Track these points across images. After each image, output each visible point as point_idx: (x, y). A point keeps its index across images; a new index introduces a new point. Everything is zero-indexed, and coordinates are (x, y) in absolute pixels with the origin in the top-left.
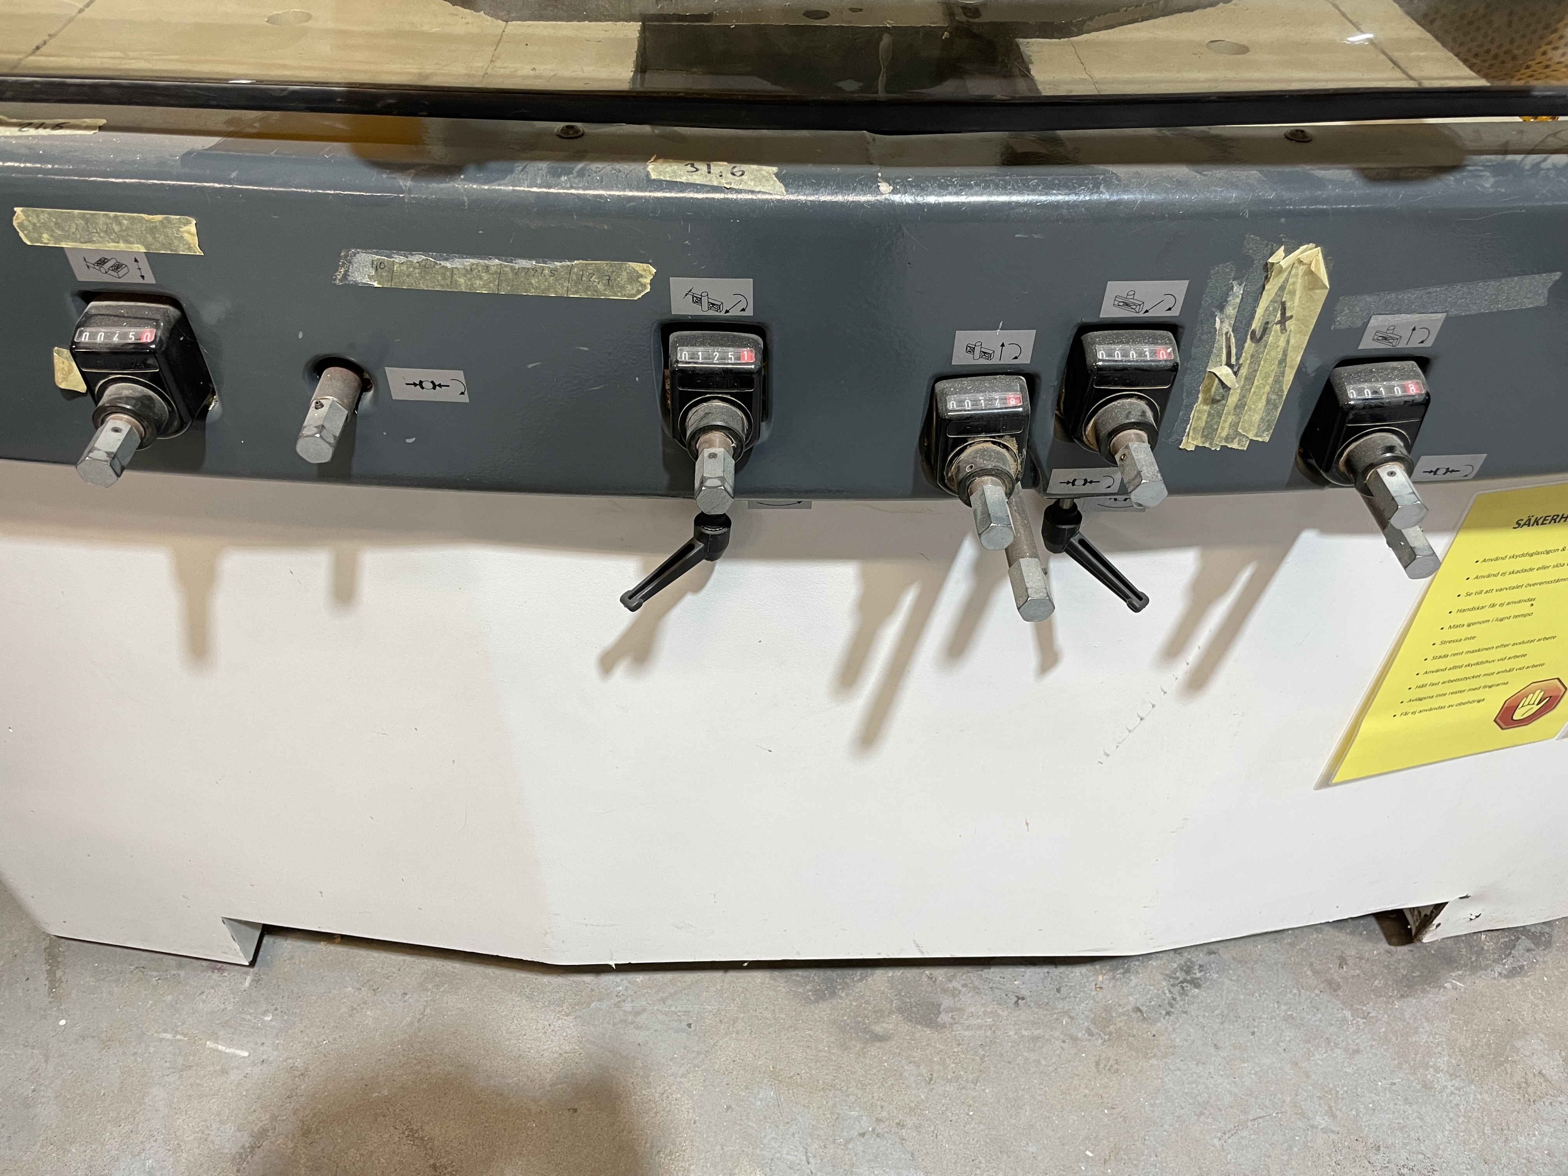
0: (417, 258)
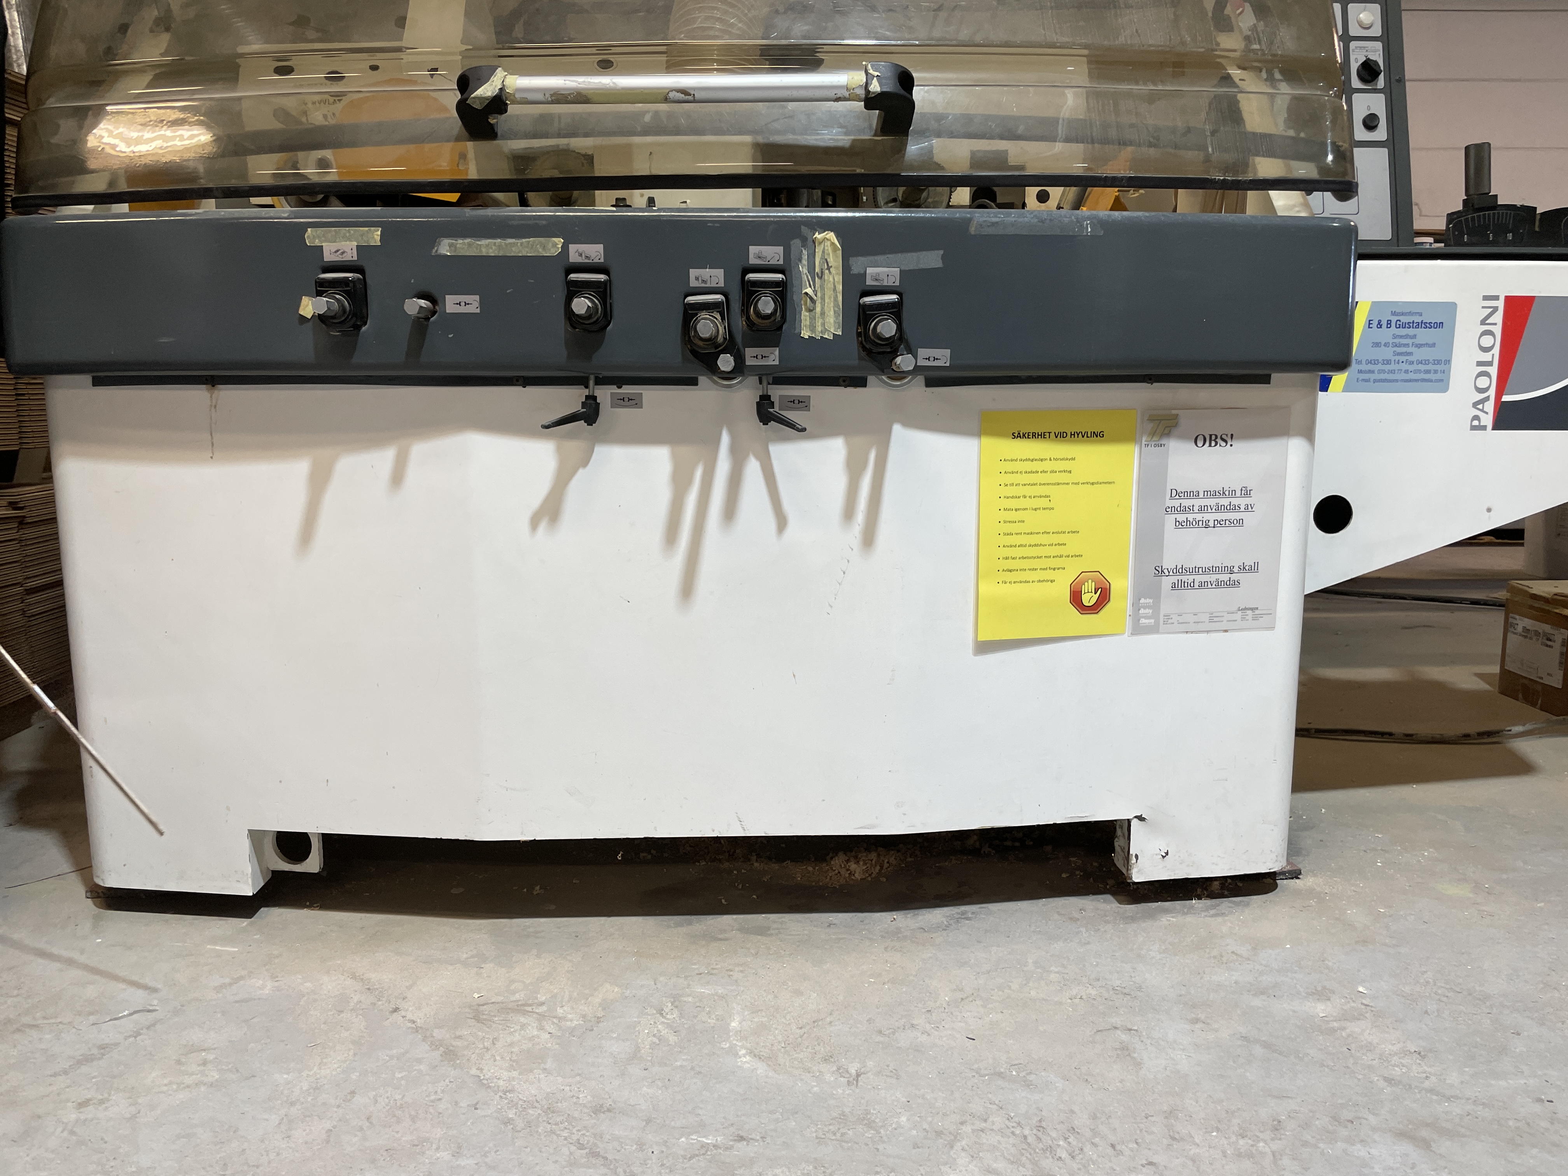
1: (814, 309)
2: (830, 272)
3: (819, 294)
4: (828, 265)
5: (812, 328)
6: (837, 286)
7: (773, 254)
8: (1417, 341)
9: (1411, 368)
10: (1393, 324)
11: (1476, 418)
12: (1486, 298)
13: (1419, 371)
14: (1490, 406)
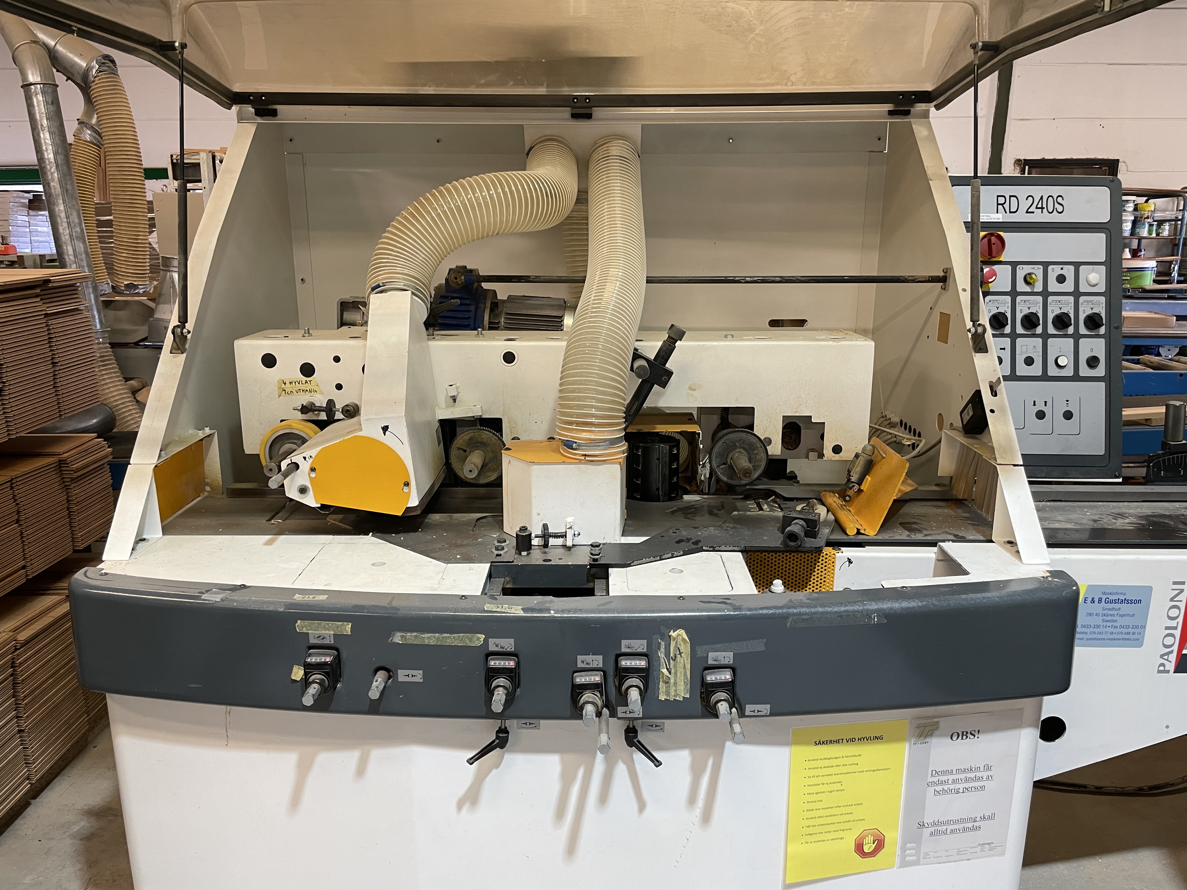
0: (414, 634)
1: (669, 682)
2: (681, 656)
3: (673, 671)
4: (680, 651)
5: (668, 693)
6: (686, 665)
7: (640, 645)
8: (1120, 613)
9: (1116, 630)
10: (1103, 601)
11: (1163, 665)
12: (1175, 583)
13: (1122, 633)
14: (1173, 657)
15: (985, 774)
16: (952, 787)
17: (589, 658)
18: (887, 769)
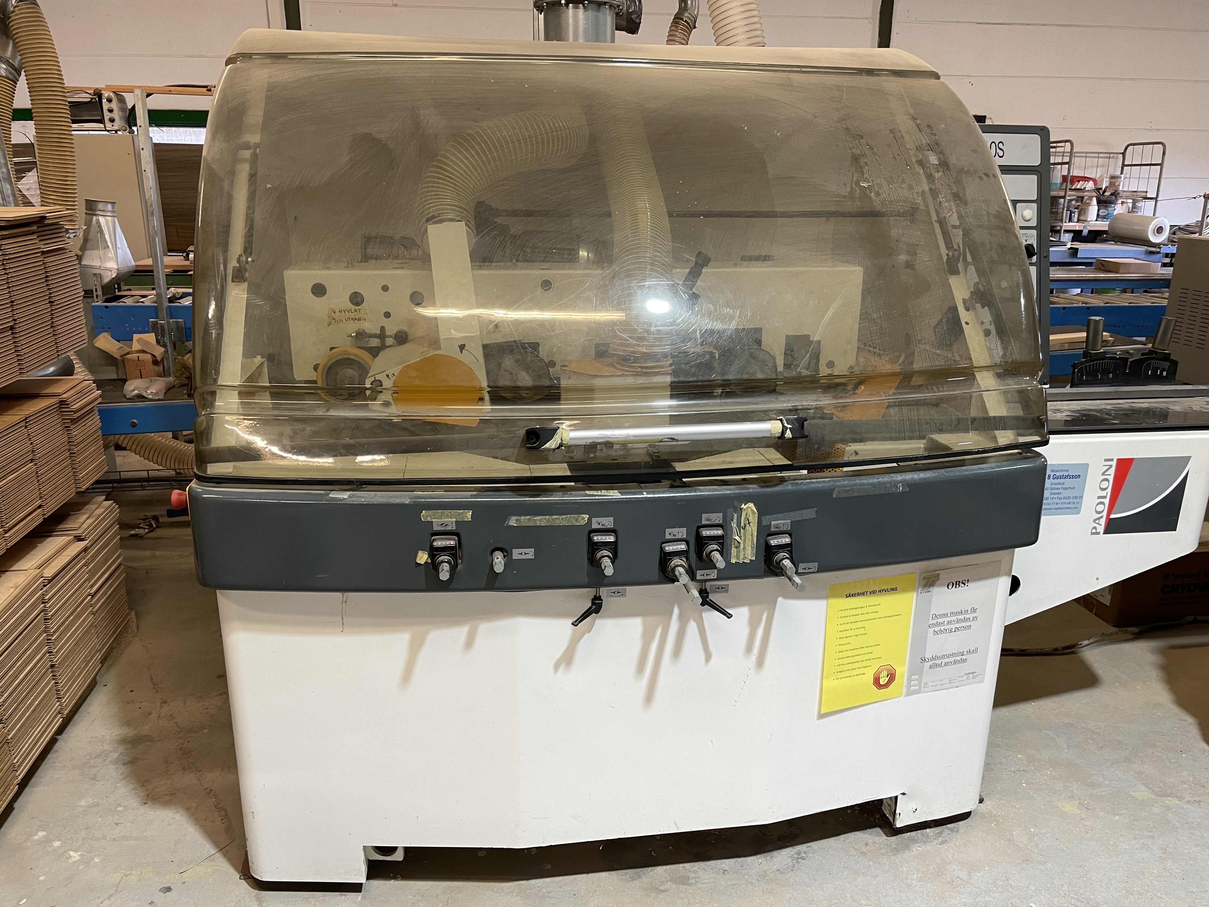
0: (527, 517)
1: (739, 546)
2: (750, 526)
3: (742, 538)
4: (749, 521)
5: (738, 557)
6: (753, 533)
7: (717, 518)
8: (1064, 486)
9: (1060, 501)
10: (1052, 477)
11: (1095, 528)
12: (1106, 460)
13: (1065, 503)
14: (1103, 521)
15: (971, 616)
16: (946, 627)
17: (675, 531)
18: (899, 615)
